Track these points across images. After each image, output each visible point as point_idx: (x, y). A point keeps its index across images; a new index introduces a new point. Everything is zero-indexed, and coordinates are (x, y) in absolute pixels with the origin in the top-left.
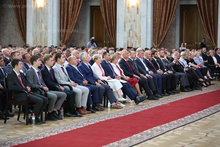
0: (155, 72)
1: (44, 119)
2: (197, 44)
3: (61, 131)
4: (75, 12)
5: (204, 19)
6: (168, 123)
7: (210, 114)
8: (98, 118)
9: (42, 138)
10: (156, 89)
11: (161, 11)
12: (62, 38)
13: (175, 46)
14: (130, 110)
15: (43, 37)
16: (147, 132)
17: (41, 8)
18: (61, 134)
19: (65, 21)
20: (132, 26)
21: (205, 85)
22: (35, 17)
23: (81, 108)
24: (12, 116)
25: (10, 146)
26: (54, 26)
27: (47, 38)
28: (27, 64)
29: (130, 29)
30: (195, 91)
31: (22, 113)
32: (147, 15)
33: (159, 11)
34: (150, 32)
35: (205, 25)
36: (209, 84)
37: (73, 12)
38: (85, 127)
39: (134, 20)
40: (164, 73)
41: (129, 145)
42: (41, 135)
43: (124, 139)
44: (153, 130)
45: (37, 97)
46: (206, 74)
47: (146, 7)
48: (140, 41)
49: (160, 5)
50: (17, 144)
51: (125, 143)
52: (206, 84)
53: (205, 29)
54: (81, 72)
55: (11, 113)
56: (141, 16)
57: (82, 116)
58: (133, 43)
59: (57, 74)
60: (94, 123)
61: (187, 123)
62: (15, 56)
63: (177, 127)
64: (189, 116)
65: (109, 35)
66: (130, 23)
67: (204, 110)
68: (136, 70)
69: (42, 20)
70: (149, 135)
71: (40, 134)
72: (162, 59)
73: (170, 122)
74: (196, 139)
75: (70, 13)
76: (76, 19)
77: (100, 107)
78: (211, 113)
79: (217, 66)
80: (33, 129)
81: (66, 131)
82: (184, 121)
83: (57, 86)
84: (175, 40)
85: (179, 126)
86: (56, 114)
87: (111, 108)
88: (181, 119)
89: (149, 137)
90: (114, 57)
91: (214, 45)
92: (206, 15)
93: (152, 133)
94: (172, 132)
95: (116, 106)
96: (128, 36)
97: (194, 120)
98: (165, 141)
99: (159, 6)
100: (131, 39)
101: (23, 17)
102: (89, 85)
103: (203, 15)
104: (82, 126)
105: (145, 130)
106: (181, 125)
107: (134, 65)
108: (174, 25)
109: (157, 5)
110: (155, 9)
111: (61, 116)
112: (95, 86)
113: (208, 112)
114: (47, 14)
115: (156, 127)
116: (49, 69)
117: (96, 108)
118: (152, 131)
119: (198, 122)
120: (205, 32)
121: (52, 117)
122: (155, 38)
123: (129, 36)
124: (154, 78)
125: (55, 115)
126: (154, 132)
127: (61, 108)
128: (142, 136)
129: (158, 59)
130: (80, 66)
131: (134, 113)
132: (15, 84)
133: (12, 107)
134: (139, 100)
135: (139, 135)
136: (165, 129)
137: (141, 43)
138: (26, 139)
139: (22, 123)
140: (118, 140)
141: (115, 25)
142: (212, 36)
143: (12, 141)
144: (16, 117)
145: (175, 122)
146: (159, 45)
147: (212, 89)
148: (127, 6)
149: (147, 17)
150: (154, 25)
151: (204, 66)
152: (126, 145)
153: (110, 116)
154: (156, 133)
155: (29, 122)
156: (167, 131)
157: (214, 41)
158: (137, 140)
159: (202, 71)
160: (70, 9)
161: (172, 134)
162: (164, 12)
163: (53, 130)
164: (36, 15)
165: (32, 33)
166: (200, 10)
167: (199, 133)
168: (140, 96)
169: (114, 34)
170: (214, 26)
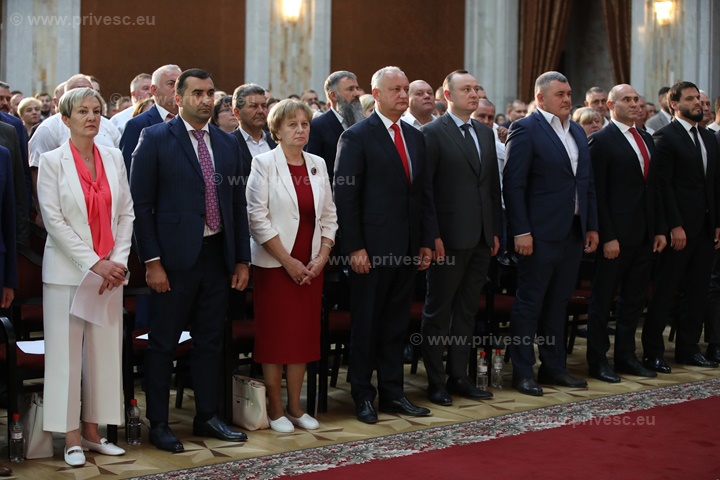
17: (667, 26)
22: (651, 53)
69: (668, 62)
114: (683, 43)
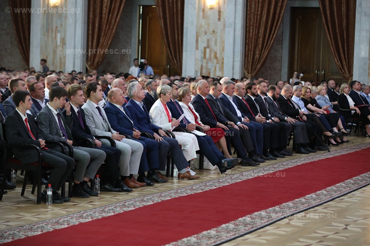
0: (252, 119)
1: (67, 194)
2: (317, 73)
3: (98, 216)
4: (113, 14)
5: (331, 32)
6: (278, 206)
7: (348, 192)
8: (159, 194)
9: (67, 226)
10: (254, 147)
11: (259, 16)
12: (89, 59)
13: (281, 76)
14: (212, 183)
15: (58, 56)
16: (244, 220)
18: (98, 220)
19: (96, 30)
20: (210, 42)
21: (334, 143)
22: (45, 22)
23: (128, 177)
24: (12, 188)
25: (12, 239)
26: (77, 39)
27: (65, 57)
28: (38, 100)
29: (206, 46)
30: (318, 152)
31: (29, 184)
32: (235, 23)
33: (256, 16)
34: (240, 51)
35: (333, 42)
36: (340, 141)
37: (111, 15)
38: (137, 209)
39: (214, 32)
40: (268, 121)
41: (216, 241)
42: (64, 221)
43: (207, 232)
44: (254, 217)
45: (57, 156)
46: (336, 125)
47: (234, 10)
48: (223, 66)
49: (257, 6)
50: (23, 237)
51: (209, 238)
52: (335, 141)
53: (332, 49)
54: (130, 116)
55: (9, 184)
56: (224, 25)
57: (132, 190)
58: (211, 69)
59: (89, 118)
60: (152, 203)
61: (311, 206)
62: (18, 86)
63: (295, 212)
64: (313, 195)
65: (170, 55)
66: (206, 36)
67: (337, 184)
68: (221, 114)
69: (56, 28)
70: (248, 226)
71: (62, 220)
72: (263, 98)
73: (281, 204)
74: (328, 233)
75: (105, 16)
76: (115, 27)
77: (160, 176)
78: (350, 191)
79: (354, 111)
80: (48, 211)
81: (105, 215)
82: (306, 203)
83: (89, 139)
84: (281, 67)
85: (298, 211)
86: (88, 185)
87: (179, 178)
88: (299, 199)
89: (248, 228)
90: (185, 92)
91: (347, 75)
92: (335, 26)
93: (252, 222)
94: (286, 220)
95: (188, 175)
96: (202, 57)
97: (323, 202)
98: (277, 237)
99: (255, 9)
100: (207, 63)
101: (25, 22)
102: (143, 138)
103: (330, 25)
104: (133, 208)
105: (242, 217)
106: (301, 210)
107: (217, 106)
108: (280, 41)
109: (253, 6)
110: (248, 12)
111: (96, 190)
112: (152, 140)
113: (344, 188)
114: (66, 17)
115: (259, 212)
116: (76, 110)
117: (155, 177)
118: (252, 218)
119: (328, 205)
120: (332, 53)
121: (81, 191)
122: (248, 62)
123: (205, 57)
124: (250, 129)
125: (85, 188)
126: (256, 220)
127: (96, 177)
128: (237, 227)
129: (258, 98)
130: (127, 107)
131: (218, 187)
132: (19, 134)
133: (12, 173)
134: (226, 165)
135: (231, 225)
136: (275, 216)
137: (225, 70)
138: (38, 227)
139: (29, 201)
140: (197, 233)
141: (180, 38)
142: (344, 61)
143: (14, 230)
144: (19, 190)
145: (290, 204)
146: (253, 74)
147: (347, 149)
148: (202, 7)
149: (235, 26)
150: (247, 41)
151: (333, 111)
152: (210, 241)
153: (179, 191)
154: (259, 223)
155: (42, 199)
156: (278, 219)
157: (346, 70)
158: (229, 234)
159: (330, 120)
160: (105, 10)
161: (287, 224)
162: (264, 19)
163: (83, 213)
164: (48, 18)
165: (39, 48)
166: (324, 16)
167: (333, 223)
168: (228, 159)
169: (178, 54)
170: (348, 45)
